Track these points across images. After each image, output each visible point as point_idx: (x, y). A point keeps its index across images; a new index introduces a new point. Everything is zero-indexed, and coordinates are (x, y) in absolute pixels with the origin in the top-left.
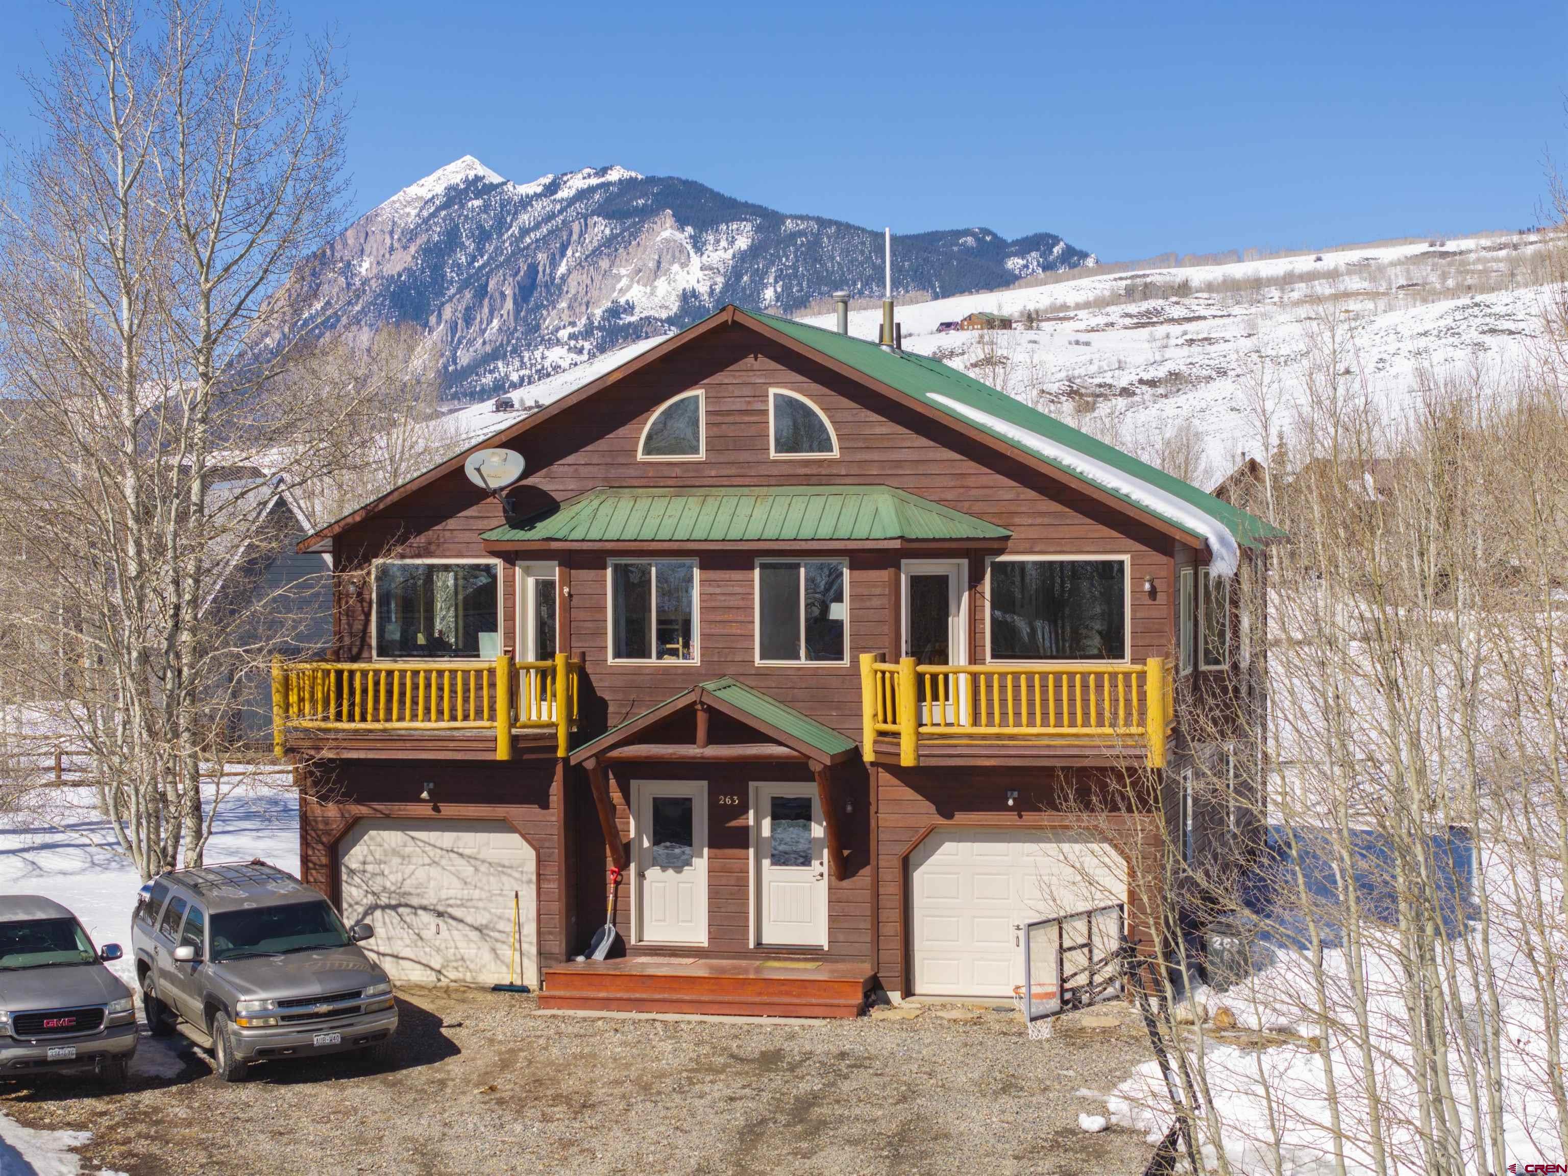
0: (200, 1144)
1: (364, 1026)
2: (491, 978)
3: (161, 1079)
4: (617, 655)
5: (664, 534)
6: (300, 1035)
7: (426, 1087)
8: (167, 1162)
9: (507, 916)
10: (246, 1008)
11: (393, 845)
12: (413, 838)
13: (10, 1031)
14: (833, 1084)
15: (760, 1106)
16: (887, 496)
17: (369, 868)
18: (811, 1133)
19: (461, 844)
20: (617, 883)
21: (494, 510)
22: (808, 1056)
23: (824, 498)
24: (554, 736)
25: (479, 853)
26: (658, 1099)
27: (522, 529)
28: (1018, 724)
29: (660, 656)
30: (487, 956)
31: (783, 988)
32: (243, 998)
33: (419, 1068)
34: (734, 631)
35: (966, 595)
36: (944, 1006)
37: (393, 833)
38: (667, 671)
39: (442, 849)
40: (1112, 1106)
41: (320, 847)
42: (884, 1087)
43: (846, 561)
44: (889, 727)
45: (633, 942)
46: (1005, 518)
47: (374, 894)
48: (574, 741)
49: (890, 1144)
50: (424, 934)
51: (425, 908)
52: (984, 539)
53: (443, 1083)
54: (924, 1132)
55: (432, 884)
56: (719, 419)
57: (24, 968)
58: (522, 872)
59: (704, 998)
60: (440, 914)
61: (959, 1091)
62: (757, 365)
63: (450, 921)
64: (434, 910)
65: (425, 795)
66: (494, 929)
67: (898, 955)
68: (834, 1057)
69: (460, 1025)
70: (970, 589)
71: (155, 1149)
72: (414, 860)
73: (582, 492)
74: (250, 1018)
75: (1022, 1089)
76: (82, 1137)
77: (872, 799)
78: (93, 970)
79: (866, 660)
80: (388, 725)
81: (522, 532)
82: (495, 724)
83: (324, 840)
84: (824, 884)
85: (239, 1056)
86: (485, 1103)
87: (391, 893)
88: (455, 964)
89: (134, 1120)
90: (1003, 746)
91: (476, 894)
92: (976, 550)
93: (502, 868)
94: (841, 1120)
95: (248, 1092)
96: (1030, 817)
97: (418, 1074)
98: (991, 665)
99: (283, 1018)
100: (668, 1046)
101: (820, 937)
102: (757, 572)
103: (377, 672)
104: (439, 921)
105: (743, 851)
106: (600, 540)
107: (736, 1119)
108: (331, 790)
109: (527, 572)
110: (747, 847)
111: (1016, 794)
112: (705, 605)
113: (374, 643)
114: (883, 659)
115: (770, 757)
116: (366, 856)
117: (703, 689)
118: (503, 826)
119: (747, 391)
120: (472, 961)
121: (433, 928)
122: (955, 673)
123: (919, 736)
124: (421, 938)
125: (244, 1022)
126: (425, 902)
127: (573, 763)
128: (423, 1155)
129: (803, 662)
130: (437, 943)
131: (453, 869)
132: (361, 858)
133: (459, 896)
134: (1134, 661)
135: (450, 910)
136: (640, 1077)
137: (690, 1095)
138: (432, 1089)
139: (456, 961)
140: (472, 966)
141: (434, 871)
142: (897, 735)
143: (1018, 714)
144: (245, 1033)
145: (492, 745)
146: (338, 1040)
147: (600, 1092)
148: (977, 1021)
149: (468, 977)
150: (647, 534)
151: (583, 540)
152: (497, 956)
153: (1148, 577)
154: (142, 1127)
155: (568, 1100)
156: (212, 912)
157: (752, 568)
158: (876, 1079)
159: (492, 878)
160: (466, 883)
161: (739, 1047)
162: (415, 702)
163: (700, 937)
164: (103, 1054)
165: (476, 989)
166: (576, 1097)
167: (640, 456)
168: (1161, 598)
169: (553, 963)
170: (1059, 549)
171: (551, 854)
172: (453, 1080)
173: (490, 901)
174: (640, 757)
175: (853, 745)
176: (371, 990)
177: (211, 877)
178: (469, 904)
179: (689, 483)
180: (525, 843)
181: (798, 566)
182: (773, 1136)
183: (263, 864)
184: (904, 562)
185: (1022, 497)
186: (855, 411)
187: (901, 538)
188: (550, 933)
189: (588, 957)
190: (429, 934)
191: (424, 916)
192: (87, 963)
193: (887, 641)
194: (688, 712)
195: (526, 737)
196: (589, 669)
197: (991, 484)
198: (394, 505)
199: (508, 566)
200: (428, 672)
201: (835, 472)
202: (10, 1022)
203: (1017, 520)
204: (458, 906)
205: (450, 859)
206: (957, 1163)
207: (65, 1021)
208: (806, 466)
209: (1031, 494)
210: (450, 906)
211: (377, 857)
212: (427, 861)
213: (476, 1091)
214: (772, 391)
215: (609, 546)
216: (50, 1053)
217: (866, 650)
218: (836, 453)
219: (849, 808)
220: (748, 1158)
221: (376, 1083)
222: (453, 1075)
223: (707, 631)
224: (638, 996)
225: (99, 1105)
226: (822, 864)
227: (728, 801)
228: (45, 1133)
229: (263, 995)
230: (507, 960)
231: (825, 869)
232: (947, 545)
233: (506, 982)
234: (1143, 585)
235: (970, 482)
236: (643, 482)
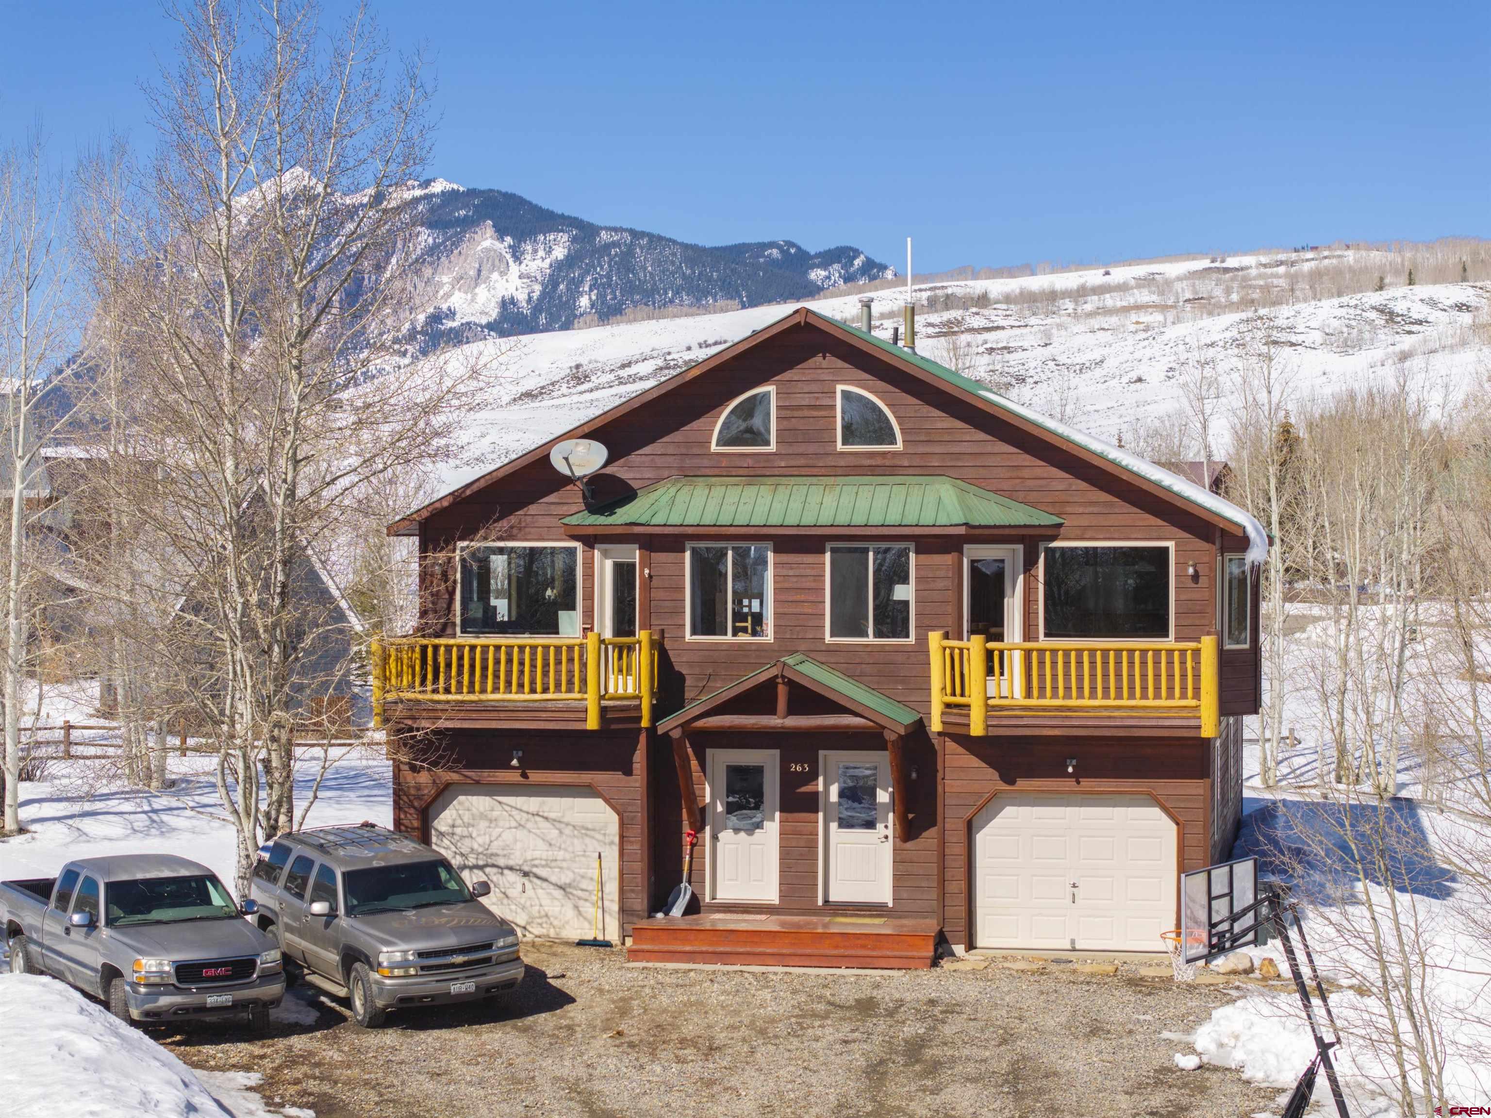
0: (366, 1084)
1: (496, 975)
2: (575, 934)
3: (301, 1025)
4: (694, 632)
5: (741, 520)
6: (439, 984)
7: (556, 1032)
8: (342, 1100)
9: (589, 875)
10: (389, 958)
11: (482, 809)
12: (500, 803)
13: (174, 981)
14: (934, 1028)
15: (875, 1047)
16: (948, 486)
17: (458, 831)
18: (931, 1073)
19: (546, 808)
20: (693, 845)
21: (574, 496)
22: (900, 1003)
23: (889, 488)
24: (639, 708)
25: (563, 817)
26: (778, 1042)
27: (602, 514)
28: (1080, 696)
29: (735, 634)
30: (570, 913)
31: (859, 942)
32: (385, 949)
33: (543, 1015)
34: (806, 611)
35: (1021, 577)
36: (1005, 958)
37: (482, 798)
38: (741, 647)
39: (528, 813)
40: (1199, 1047)
41: (412, 811)
42: (982, 1031)
43: (912, 546)
44: (958, 699)
45: (707, 900)
46: (1058, 507)
47: (462, 855)
48: (658, 713)
49: (1006, 1081)
50: (510, 892)
51: (511, 868)
52: (1040, 526)
53: (570, 1028)
54: (1034, 1071)
55: (519, 845)
56: (788, 413)
57: (175, 922)
58: (605, 835)
59: (784, 951)
60: (526, 874)
61: (1052, 1033)
62: (825, 364)
63: (535, 880)
64: (520, 870)
65: (515, 762)
66: (575, 888)
67: (962, 911)
68: (925, 1004)
69: (563, 976)
70: (1025, 573)
71: (326, 1088)
72: (501, 823)
73: (658, 480)
74: (392, 968)
75: (1109, 1032)
76: (254, 1078)
77: (940, 767)
78: (237, 923)
79: (935, 638)
80: (483, 697)
81: (603, 518)
82: (585, 696)
83: (416, 804)
84: (889, 846)
85: (380, 1003)
86: (618, 1046)
87: (478, 854)
88: (539, 921)
89: (294, 1062)
90: (1066, 717)
91: (560, 855)
92: (1030, 536)
93: (584, 830)
94: (953, 1060)
95: (390, 1037)
96: (1087, 784)
97: (544, 1020)
98: (1043, 642)
99: (423, 968)
100: (766, 994)
101: (885, 894)
102: (828, 555)
103: (461, 647)
104: (525, 880)
105: (811, 816)
106: (681, 525)
107: (857, 1060)
108: (441, 757)
109: (605, 555)
110: (816, 811)
111: (1074, 762)
112: (779, 586)
113: (458, 620)
114: (946, 636)
115: (847, 727)
116: (454, 820)
117: (785, 664)
118: (589, 791)
119: (814, 387)
120: (556, 918)
121: (520, 888)
122: (1010, 650)
123: (988, 708)
124: (507, 897)
125: (387, 972)
126: (511, 863)
127: (660, 732)
128: (579, 1093)
129: (871, 639)
130: (522, 901)
131: (538, 831)
132: (450, 822)
133: (544, 857)
134: (1178, 639)
135: (535, 870)
136: (753, 1022)
137: (804, 1038)
138: (563, 1034)
139: (540, 917)
140: (556, 923)
141: (520, 834)
142: (968, 706)
143: (1080, 688)
144: (388, 982)
145: (582, 715)
146: (473, 989)
147: (721, 1037)
148: (1043, 972)
149: (552, 933)
150: (725, 519)
151: (665, 525)
152: (580, 913)
153: (1191, 563)
154: (305, 1069)
155: (693, 1043)
156: (344, 869)
157: (823, 552)
158: (972, 1024)
159: (576, 841)
160: (550, 845)
161: (833, 995)
162: (496, 676)
163: (771, 894)
164: (255, 1001)
165: (561, 943)
166: (700, 1040)
167: (714, 448)
168: (1203, 581)
169: (635, 920)
170: (1108, 536)
171: (633, 818)
172: (579, 1026)
173: (574, 861)
174: (722, 727)
175: (917, 717)
176: (501, 943)
177: (331, 838)
178: (553, 864)
179: (759, 472)
180: (608, 807)
181: (866, 551)
182: (896, 1075)
183: (373, 826)
184: (966, 547)
185: (1074, 488)
186: (917, 407)
187: (966, 524)
188: (632, 891)
189: (667, 914)
190: (514, 892)
191: (510, 876)
192: (231, 917)
193: (950, 621)
194: (770, 685)
195: (614, 709)
196: (668, 645)
197: (1045, 475)
198: (480, 492)
199: (587, 549)
200: (510, 648)
201: (899, 463)
202: (172, 971)
203: (1069, 509)
204: (543, 866)
205: (536, 822)
206: (1075, 1099)
207: (221, 971)
208: (871, 458)
209: (1082, 485)
210: (536, 866)
211: (466, 820)
212: (514, 824)
213: (605, 1036)
214: (840, 388)
215: (690, 531)
216: (209, 1000)
217: (933, 628)
218: (899, 446)
219: (914, 775)
220: (881, 1094)
221: (508, 1029)
222: (577, 1021)
223: (781, 610)
224: (721, 949)
225: (256, 1049)
226: (886, 827)
227: (799, 769)
228: (217, 1074)
229: (404, 947)
230: (589, 917)
231: (890, 832)
232: (1007, 532)
233: (590, 937)
234: (1187, 570)
235: (1026, 473)
236: (716, 471)
